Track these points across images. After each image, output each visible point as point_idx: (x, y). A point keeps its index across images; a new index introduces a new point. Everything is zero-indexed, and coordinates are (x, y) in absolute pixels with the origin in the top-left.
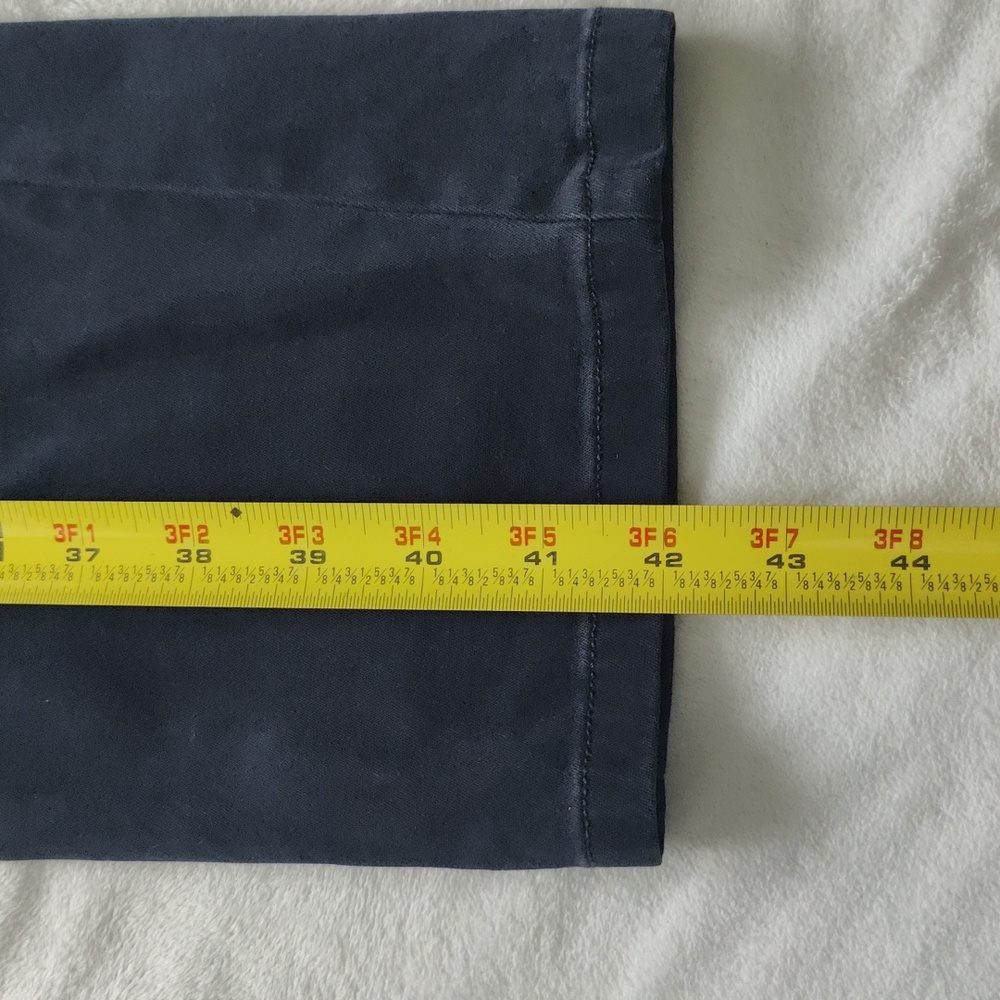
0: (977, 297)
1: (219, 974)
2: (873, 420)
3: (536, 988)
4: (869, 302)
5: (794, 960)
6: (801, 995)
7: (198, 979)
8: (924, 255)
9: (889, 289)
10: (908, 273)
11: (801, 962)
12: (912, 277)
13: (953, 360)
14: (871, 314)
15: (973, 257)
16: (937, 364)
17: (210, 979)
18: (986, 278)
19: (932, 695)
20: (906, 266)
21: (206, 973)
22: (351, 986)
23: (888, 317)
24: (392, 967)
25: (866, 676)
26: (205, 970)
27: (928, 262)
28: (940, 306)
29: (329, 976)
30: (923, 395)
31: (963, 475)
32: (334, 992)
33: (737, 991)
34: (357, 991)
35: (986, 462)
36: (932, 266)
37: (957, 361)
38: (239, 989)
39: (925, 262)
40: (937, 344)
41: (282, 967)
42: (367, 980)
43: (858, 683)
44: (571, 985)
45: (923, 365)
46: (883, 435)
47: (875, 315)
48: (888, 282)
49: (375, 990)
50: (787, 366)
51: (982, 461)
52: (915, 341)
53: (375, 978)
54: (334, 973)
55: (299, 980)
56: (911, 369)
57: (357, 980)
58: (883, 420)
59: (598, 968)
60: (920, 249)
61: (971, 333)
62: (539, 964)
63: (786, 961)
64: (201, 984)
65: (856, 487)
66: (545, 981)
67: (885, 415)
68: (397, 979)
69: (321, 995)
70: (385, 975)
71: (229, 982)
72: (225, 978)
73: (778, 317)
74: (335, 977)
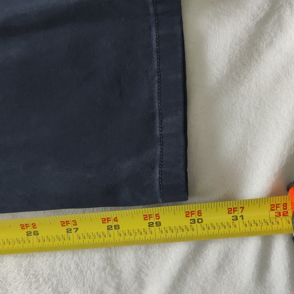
0: (283, 19)
1: (30, 261)
2: (249, 62)
3: (140, 263)
4: (247, 21)
5: (228, 248)
6: (230, 260)
7: (22, 263)
8: (265, 4)
9: (254, 16)
10: (260, 10)
11: (230, 249)
12: (261, 12)
13: (276, 41)
14: (248, 25)
15: (282, 6)
16: (270, 42)
17: (26, 263)
18: (286, 13)
19: (271, 155)
20: (259, 9)
21: (25, 261)
22: (76, 264)
23: (253, 26)
24: (90, 257)
25: (249, 150)
26: (25, 260)
27: (267, 7)
28: (271, 22)
29: (68, 261)
30: (265, 53)
31: (279, 78)
32: (70, 267)
33: (208, 260)
34: (78, 266)
35: (287, 74)
36: (268, 8)
37: (277, 41)
38: (37, 267)
39: (266, 7)
40: (270, 35)
41: (52, 259)
42: (82, 262)
43: (247, 152)
44: (152, 262)
45: (265, 43)
46: (252, 67)
47: (249, 25)
48: (253, 14)
49: (85, 265)
50: (220, 44)
51: (286, 73)
52: (263, 34)
53: (85, 261)
54: (70, 260)
55: (58, 262)
56: (262, 44)
57: (78, 262)
58: (252, 62)
59: (161, 255)
60: (264, 2)
61: (281, 31)
62: (141, 255)
63: (225, 249)
64: (23, 265)
65: (243, 85)
66: (143, 260)
67: (253, 60)
68: (92, 261)
69: (66, 268)
70: (88, 260)
71: (33, 264)
72: (32, 263)
73: (217, 27)
74: (71, 261)
